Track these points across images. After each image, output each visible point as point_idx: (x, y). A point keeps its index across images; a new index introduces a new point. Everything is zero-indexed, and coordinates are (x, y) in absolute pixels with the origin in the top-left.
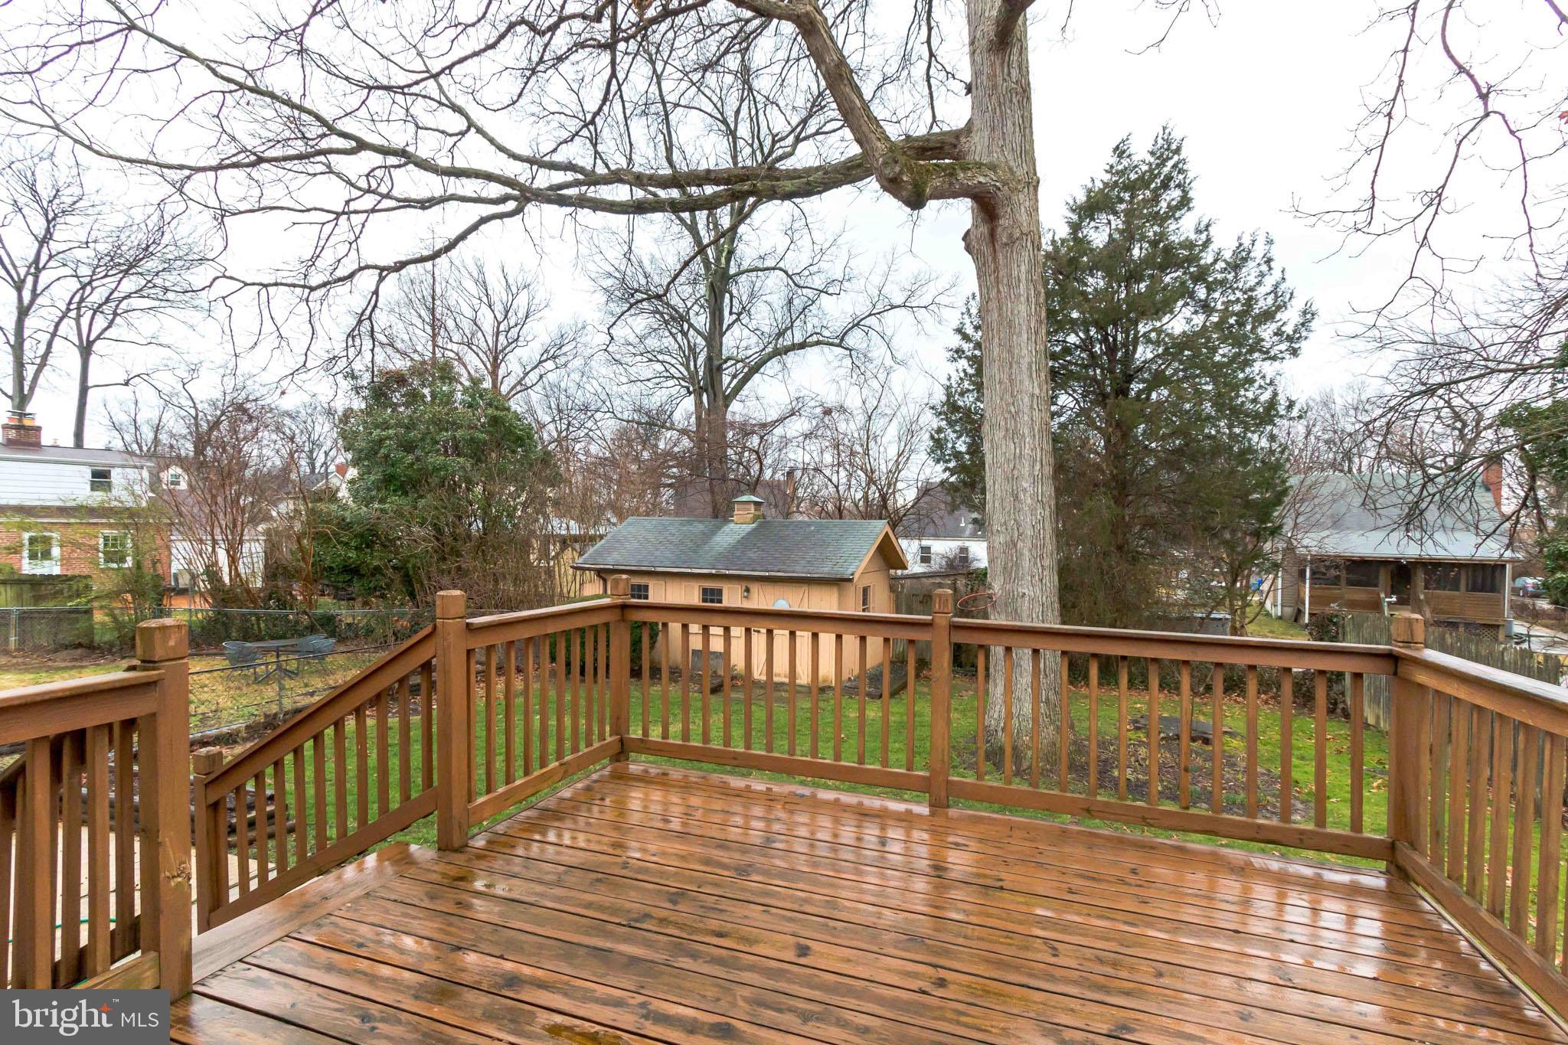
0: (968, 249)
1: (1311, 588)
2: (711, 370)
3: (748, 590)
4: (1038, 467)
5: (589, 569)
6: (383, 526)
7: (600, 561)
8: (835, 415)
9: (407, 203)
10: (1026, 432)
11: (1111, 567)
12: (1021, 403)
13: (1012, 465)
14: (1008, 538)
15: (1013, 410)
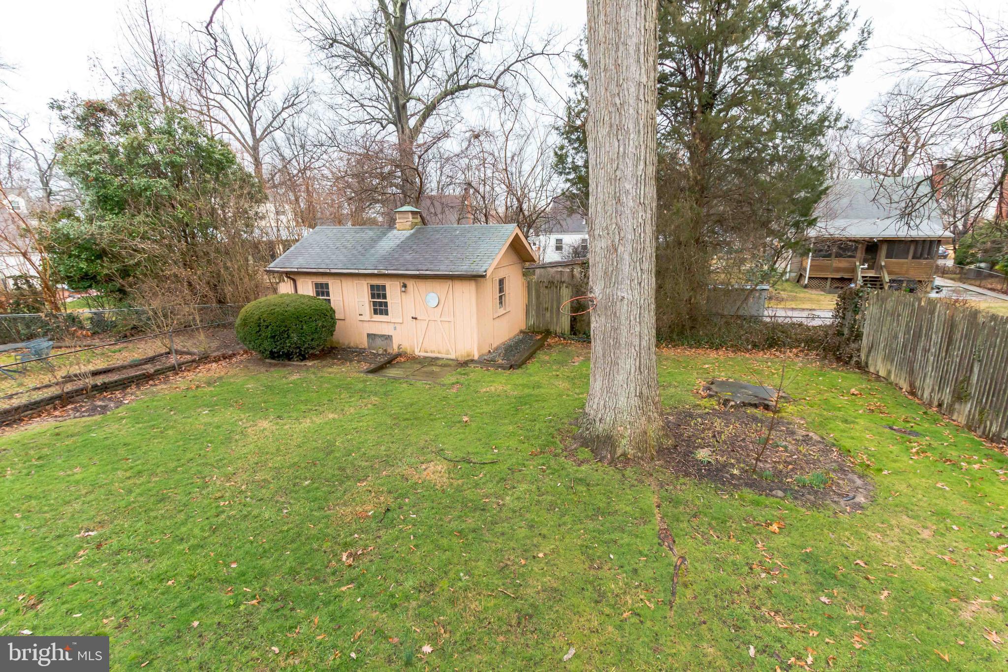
1: (812, 260)
3: (405, 286)
4: (641, 166)
5: (280, 273)
6: (105, 243)
7: (287, 265)
8: (482, 138)
10: (631, 126)
11: (691, 257)
12: (626, 93)
13: (615, 166)
14: (610, 242)
15: (618, 102)
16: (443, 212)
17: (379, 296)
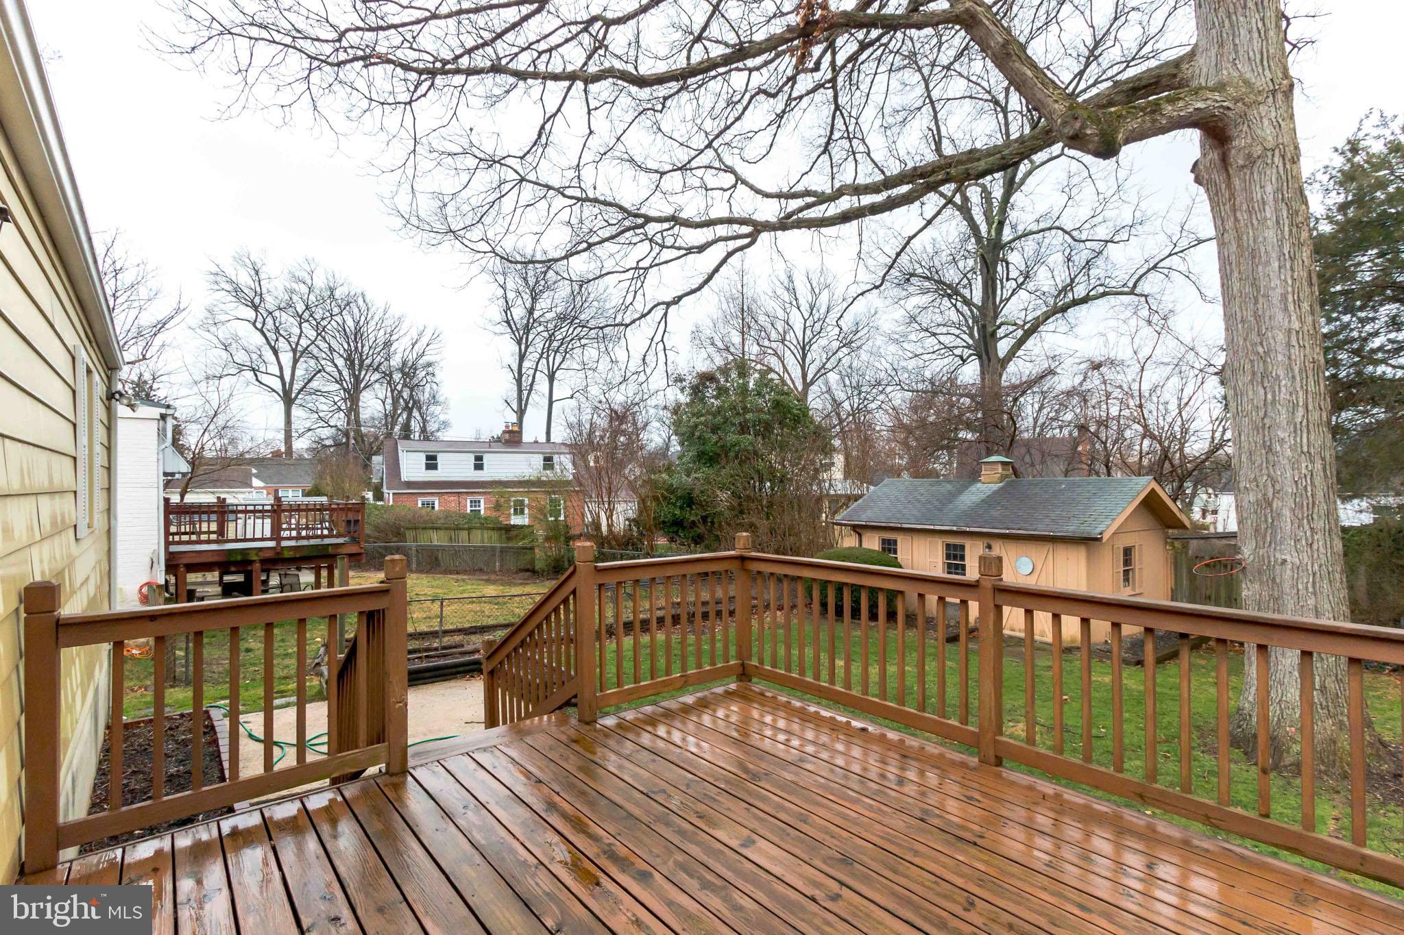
0: (1198, 180)
2: (985, 337)
3: (989, 546)
4: (1300, 412)
5: (845, 525)
6: (696, 493)
7: (855, 518)
8: (1104, 369)
9: (690, 250)
10: (1281, 373)
12: (1272, 341)
13: (1261, 414)
14: (1260, 496)
15: (1260, 350)
16: (1043, 462)
17: (955, 558)
